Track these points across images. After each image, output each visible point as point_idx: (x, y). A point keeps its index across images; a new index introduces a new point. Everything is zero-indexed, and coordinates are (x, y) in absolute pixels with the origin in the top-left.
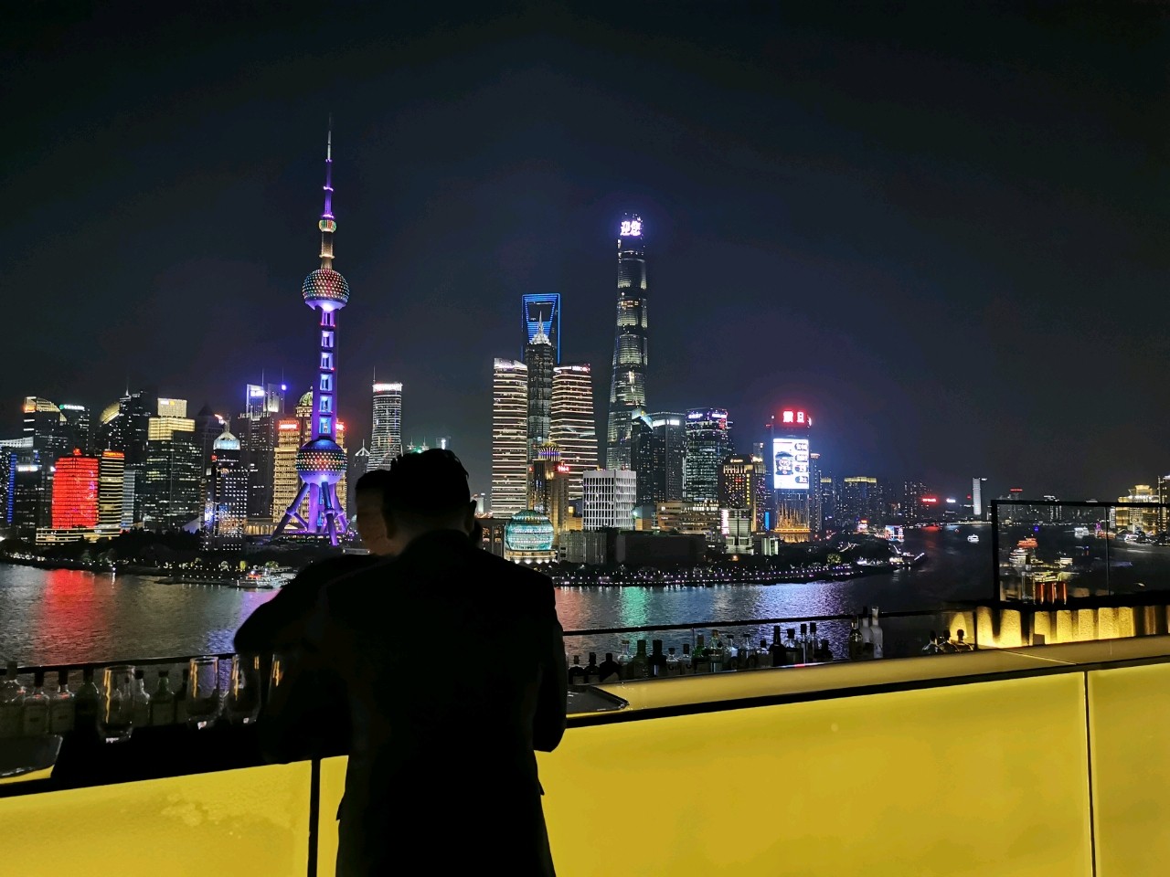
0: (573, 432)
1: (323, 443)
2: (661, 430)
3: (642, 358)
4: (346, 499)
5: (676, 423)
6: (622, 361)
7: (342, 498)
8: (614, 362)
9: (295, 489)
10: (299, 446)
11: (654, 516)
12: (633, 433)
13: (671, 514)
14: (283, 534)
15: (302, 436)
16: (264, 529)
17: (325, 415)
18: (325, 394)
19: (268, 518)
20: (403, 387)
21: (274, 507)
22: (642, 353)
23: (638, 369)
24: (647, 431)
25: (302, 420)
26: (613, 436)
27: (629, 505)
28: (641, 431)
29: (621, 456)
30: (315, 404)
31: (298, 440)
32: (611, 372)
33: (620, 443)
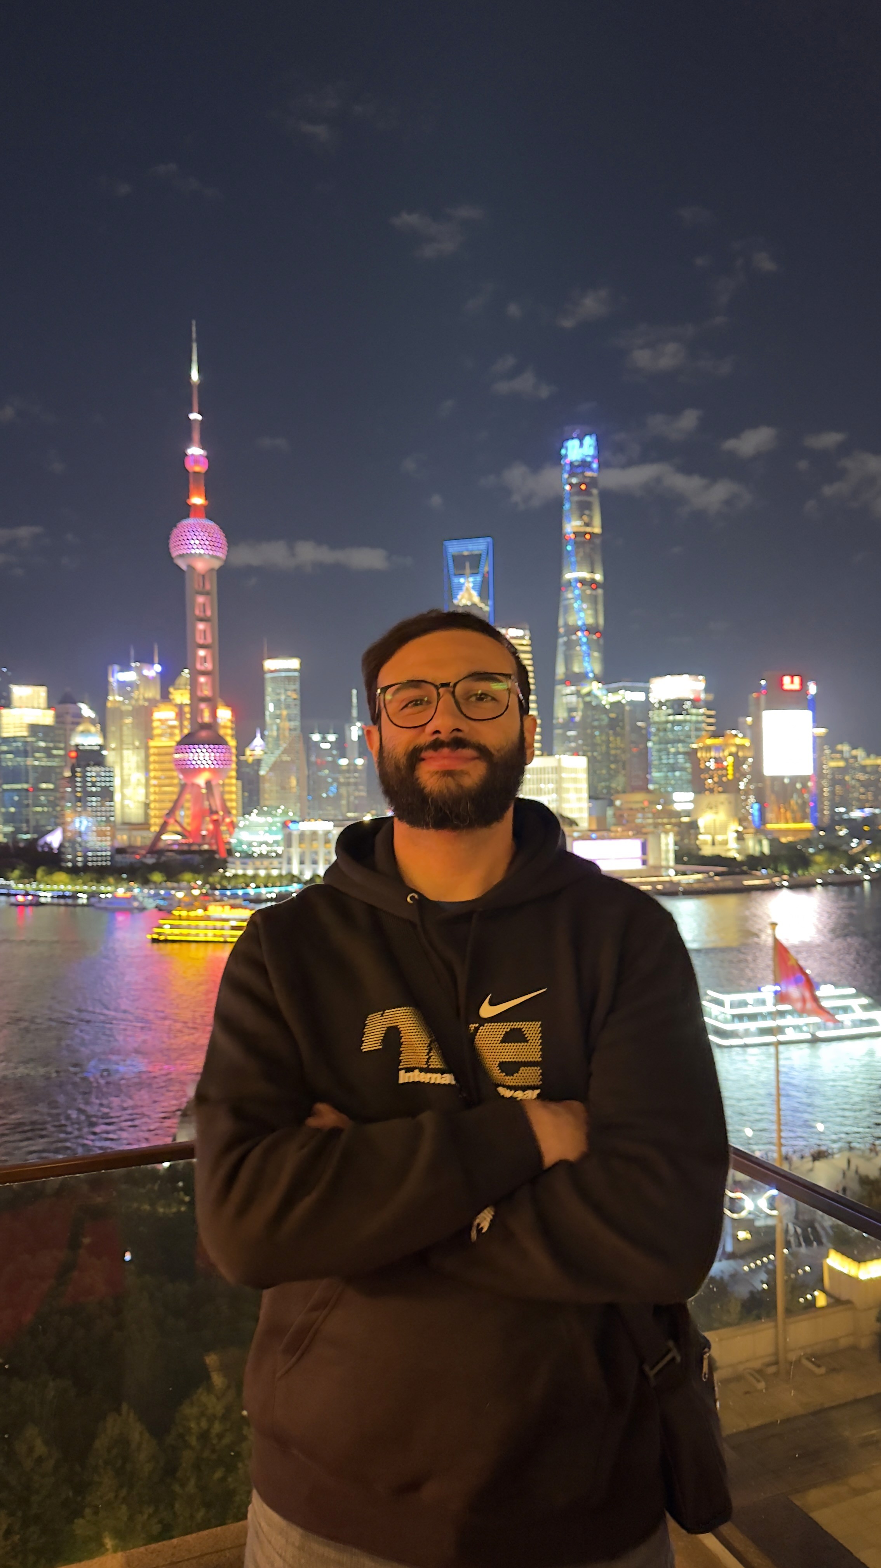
1: (204, 734)
2: (617, 705)
3: (596, 616)
4: (236, 801)
5: (640, 696)
6: (571, 620)
7: (231, 800)
8: (561, 622)
9: (176, 790)
10: (178, 738)
11: (610, 812)
12: (584, 711)
13: (631, 809)
14: (161, 845)
15: (181, 727)
16: (141, 839)
17: (205, 699)
18: (204, 673)
19: (145, 825)
20: (301, 664)
21: (152, 813)
22: (596, 611)
23: (590, 630)
24: (600, 708)
25: (181, 707)
26: (561, 715)
27: (579, 800)
28: (592, 707)
29: (569, 739)
30: (194, 685)
31: (177, 731)
32: (556, 635)
33: (570, 723)
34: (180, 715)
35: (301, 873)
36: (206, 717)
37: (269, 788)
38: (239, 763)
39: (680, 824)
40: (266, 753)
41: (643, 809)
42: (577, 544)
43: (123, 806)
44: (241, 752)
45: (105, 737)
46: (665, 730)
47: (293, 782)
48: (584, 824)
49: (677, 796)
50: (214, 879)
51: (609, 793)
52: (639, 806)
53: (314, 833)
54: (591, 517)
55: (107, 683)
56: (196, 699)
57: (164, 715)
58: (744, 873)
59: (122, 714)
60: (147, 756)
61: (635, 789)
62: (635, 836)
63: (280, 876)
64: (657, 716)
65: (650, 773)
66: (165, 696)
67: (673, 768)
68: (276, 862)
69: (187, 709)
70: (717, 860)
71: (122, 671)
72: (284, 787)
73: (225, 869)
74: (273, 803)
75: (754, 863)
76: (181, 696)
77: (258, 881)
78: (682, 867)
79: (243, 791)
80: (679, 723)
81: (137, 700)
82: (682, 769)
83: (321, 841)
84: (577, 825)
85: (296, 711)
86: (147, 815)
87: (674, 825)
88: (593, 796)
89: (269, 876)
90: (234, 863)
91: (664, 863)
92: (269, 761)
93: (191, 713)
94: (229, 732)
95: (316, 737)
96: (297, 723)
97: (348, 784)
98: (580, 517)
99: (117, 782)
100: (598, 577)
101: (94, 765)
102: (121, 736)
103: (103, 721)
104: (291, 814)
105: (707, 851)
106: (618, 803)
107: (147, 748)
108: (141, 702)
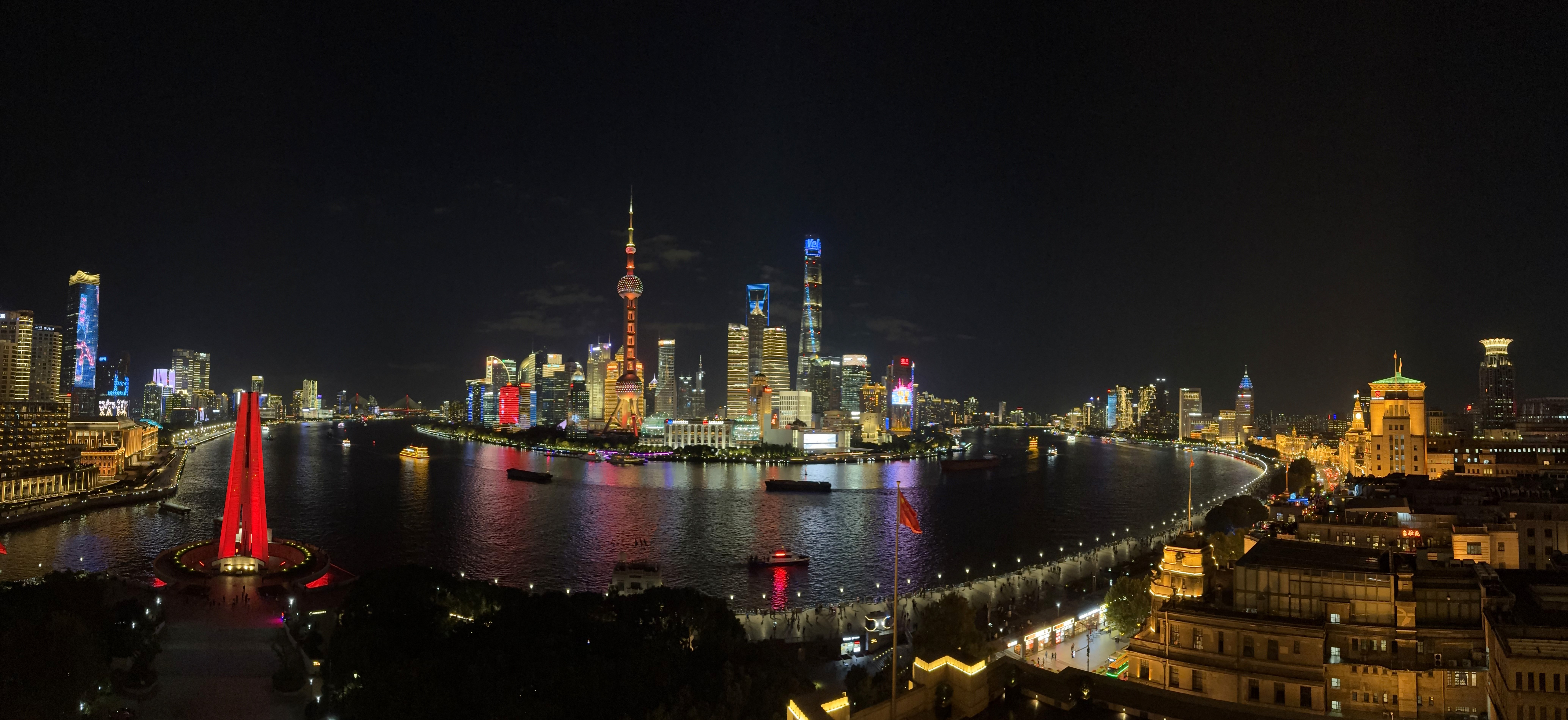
0: (775, 368)
1: (629, 376)
2: (827, 368)
3: (818, 324)
4: (644, 409)
5: (837, 363)
6: (807, 325)
7: (641, 409)
8: (802, 326)
9: (616, 402)
10: (618, 378)
11: (822, 420)
12: (811, 369)
13: (832, 418)
14: (609, 429)
15: (619, 372)
16: (600, 426)
17: (631, 359)
18: (630, 347)
19: (602, 419)
20: (675, 342)
21: (605, 414)
22: (818, 321)
23: (816, 329)
24: (819, 368)
25: (619, 363)
26: (800, 370)
27: (807, 413)
28: (816, 368)
29: (804, 383)
30: (625, 353)
31: (618, 375)
32: (800, 331)
33: (804, 375)
34: (619, 367)
35: (673, 446)
36: (631, 368)
37: (659, 403)
38: (645, 390)
39: (853, 427)
40: (658, 386)
41: (837, 418)
42: (811, 289)
43: (593, 410)
44: (646, 385)
45: (586, 377)
46: (848, 380)
47: (670, 400)
48: (809, 425)
49: (853, 413)
50: (632, 447)
51: (821, 410)
52: (835, 417)
53: (679, 426)
54: (817, 277)
55: (587, 352)
56: (627, 359)
57: (612, 366)
58: (881, 452)
59: (594, 367)
60: (604, 386)
61: (833, 409)
62: (833, 432)
63: (663, 447)
64: (846, 373)
65: (841, 401)
66: (613, 358)
67: (851, 399)
68: (661, 440)
69: (622, 364)
70: (869, 445)
71: (594, 347)
72: (666, 403)
73: (638, 442)
74: (661, 410)
75: (885, 447)
76: (620, 358)
77: (653, 449)
78: (854, 449)
79: (647, 404)
80: (856, 377)
81: (600, 360)
82: (856, 400)
83: (683, 429)
84: (806, 426)
85: (672, 365)
86: (603, 415)
87: (851, 427)
88: (814, 412)
89: (657, 447)
90: (641, 440)
91: (846, 446)
92: (659, 389)
93: (624, 366)
94: (641, 375)
95: (682, 378)
96: (672, 371)
97: (696, 402)
98: (812, 276)
99: (591, 398)
100: (820, 305)
101: (581, 391)
102: (593, 377)
103: (585, 371)
104: (669, 415)
105: (865, 440)
106: (826, 415)
107: (604, 383)
108: (602, 361)
